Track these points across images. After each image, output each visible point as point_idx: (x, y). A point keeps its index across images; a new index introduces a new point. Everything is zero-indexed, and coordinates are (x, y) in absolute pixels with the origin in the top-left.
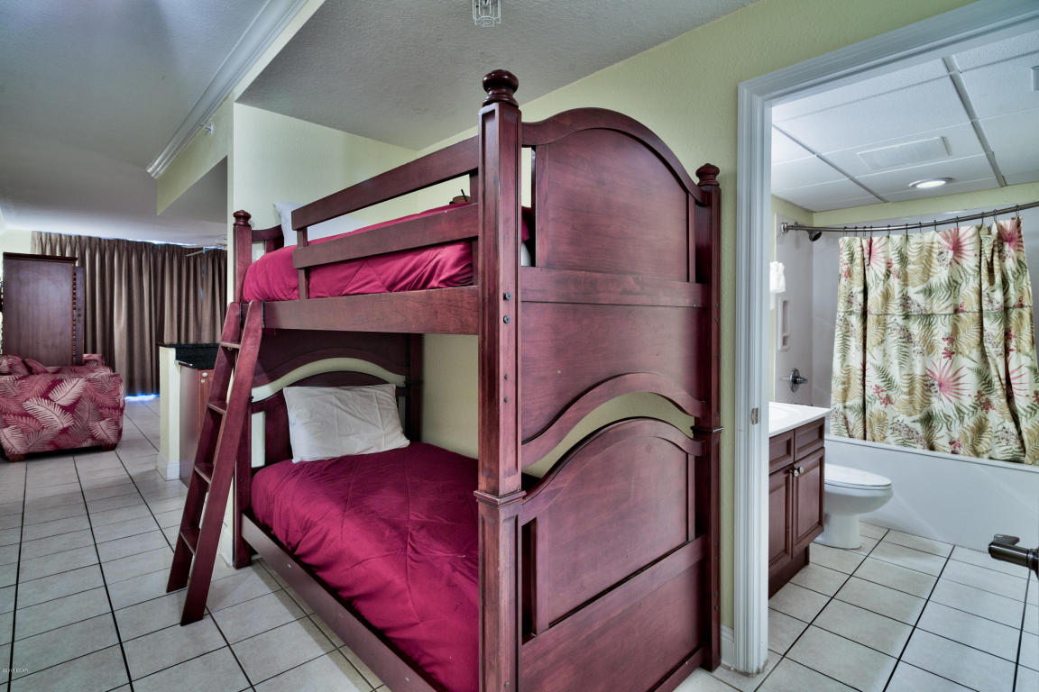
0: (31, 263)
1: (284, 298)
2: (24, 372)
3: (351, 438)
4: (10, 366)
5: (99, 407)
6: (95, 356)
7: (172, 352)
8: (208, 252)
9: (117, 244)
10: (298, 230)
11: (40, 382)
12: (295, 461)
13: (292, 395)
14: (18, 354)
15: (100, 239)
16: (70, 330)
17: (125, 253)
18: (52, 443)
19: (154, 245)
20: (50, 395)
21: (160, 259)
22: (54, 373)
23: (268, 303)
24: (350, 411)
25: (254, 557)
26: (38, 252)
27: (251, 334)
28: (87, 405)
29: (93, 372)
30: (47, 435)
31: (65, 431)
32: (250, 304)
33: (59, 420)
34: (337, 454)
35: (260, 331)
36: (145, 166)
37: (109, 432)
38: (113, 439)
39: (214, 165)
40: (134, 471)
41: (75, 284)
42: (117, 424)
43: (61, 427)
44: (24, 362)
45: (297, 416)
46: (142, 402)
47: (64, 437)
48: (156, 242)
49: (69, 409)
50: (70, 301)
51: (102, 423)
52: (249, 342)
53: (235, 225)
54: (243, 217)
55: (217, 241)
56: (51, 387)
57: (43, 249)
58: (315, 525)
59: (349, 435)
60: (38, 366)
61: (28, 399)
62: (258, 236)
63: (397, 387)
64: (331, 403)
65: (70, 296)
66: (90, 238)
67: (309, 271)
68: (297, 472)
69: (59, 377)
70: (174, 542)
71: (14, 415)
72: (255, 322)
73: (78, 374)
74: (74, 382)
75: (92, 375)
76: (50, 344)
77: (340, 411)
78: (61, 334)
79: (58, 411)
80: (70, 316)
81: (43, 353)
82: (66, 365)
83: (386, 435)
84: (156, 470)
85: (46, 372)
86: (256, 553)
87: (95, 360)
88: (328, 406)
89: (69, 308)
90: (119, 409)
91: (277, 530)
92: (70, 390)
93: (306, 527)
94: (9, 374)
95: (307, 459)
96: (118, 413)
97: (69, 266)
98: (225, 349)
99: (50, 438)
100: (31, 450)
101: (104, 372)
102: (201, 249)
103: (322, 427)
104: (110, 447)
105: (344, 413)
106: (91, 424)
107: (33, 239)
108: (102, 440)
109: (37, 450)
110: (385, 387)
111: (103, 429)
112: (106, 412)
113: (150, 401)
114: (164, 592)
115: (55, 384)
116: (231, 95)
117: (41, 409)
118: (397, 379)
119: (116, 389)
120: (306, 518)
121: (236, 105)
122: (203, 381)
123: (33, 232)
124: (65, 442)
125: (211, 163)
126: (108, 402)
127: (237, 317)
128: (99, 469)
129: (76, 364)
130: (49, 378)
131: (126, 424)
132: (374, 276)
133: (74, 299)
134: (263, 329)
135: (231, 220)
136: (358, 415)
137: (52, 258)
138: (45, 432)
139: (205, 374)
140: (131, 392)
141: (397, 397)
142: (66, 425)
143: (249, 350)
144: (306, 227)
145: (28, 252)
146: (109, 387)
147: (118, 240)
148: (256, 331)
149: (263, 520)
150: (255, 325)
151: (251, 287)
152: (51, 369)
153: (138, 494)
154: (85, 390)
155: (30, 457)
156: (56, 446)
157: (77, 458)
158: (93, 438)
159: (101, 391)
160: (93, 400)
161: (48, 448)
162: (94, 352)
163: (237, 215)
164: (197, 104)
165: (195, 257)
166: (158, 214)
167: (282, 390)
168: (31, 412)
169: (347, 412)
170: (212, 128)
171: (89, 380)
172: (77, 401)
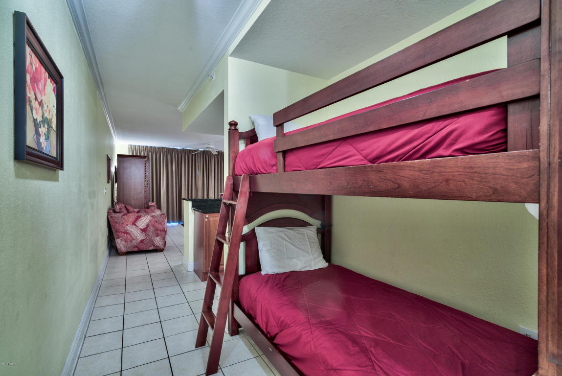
0: (128, 159)
1: (265, 172)
2: (125, 212)
3: (294, 260)
4: (120, 209)
5: (156, 230)
6: (154, 204)
7: (190, 203)
8: (201, 152)
9: (162, 149)
10: (277, 126)
11: (132, 217)
12: (263, 273)
13: (260, 232)
14: (123, 203)
15: (155, 147)
16: (144, 191)
17: (165, 153)
18: (137, 247)
19: (177, 149)
20: (136, 223)
21: (180, 156)
22: (137, 212)
23: (252, 176)
24: (293, 243)
25: (240, 329)
26: (131, 154)
27: (243, 195)
28: (151, 229)
29: (153, 212)
30: (135, 243)
31: (142, 241)
32: (242, 177)
33: (140, 236)
34: (287, 270)
35: (248, 194)
36: (177, 106)
37: (160, 243)
38: (162, 246)
39: (215, 97)
40: (173, 264)
41: (146, 169)
42: (164, 238)
43: (140, 239)
44: (125, 207)
45: (264, 245)
46: (173, 226)
47: (141, 244)
48: (178, 148)
49: (144, 231)
50: (144, 177)
51: (158, 238)
52: (241, 200)
53: (229, 130)
54: (234, 125)
55: (206, 146)
56: (136, 220)
57: (133, 153)
58: (289, 327)
59: (292, 258)
60: (131, 209)
61: (127, 225)
62: (242, 136)
63: (317, 228)
64: (282, 238)
65: (144, 175)
66: (151, 147)
67: (285, 153)
68: (267, 282)
69: (139, 214)
70: (199, 318)
71: (122, 233)
72: (244, 188)
73: (147, 213)
74: (146, 217)
75: (153, 214)
76: (135, 198)
77: (287, 243)
78: (140, 193)
79: (139, 231)
80: (144, 185)
81: (133, 202)
82: (142, 208)
83: (315, 259)
84: (182, 264)
85: (134, 212)
86: (241, 327)
87: (153, 206)
88: (280, 239)
89: (144, 180)
90: (165, 231)
91: (259, 320)
92: (144, 221)
93: (283, 326)
94: (119, 212)
95: (270, 272)
96: (164, 233)
97: (143, 160)
98: (225, 203)
99: (135, 244)
100: (128, 250)
101: (158, 213)
102: (198, 150)
103: (279, 254)
104: (161, 250)
105: (291, 245)
106: (153, 238)
107: (129, 148)
108: (158, 247)
109: (130, 250)
110: (311, 228)
111: (158, 241)
112: (159, 232)
113: (176, 226)
114: (194, 348)
115: (138, 218)
116: (226, 54)
117: (132, 230)
118: (316, 223)
119: (164, 221)
120: (281, 319)
121: (230, 58)
122: (206, 220)
123: (129, 145)
124: (143, 247)
125: (214, 95)
126: (160, 228)
127: (231, 184)
128: (156, 262)
129: (146, 208)
130: (136, 215)
131: (168, 238)
132: (353, 151)
133: (146, 176)
134: (250, 193)
135: (227, 127)
136: (297, 246)
137: (136, 157)
138: (134, 241)
139: (207, 216)
140: (168, 222)
141: (317, 234)
142: (143, 238)
143: (241, 205)
144: (284, 123)
145: (127, 153)
146: (161, 220)
147: (163, 148)
148: (246, 194)
149: (248, 311)
150: (245, 190)
151: (241, 166)
152: (136, 210)
153: (175, 279)
154: (150, 221)
155: (129, 253)
156: (138, 248)
157: (148, 255)
158: (154, 245)
159: (157, 222)
160: (154, 226)
161: (135, 250)
162: (153, 201)
163: (231, 124)
164: (206, 64)
165: (195, 154)
166: (183, 130)
167: (254, 228)
168: (128, 232)
169: (291, 243)
170: (214, 77)
171: (152, 216)
172: (147, 227)
